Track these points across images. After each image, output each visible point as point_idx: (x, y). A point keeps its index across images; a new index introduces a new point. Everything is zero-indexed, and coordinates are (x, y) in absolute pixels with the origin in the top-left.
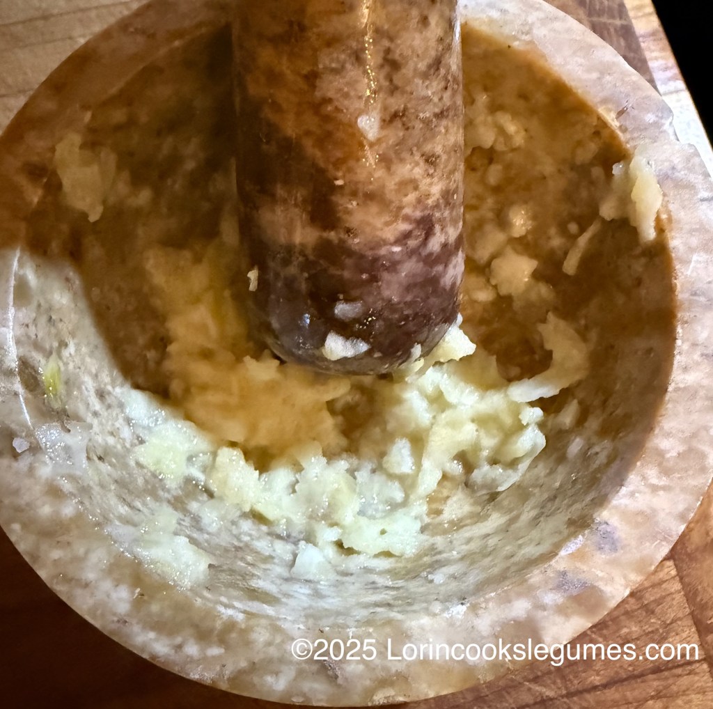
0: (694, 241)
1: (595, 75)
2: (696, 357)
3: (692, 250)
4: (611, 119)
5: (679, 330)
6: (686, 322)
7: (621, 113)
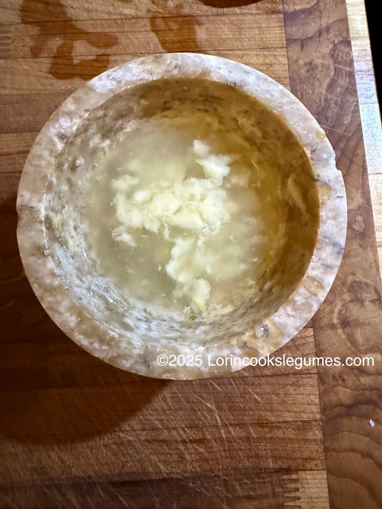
0: (330, 215)
1: (305, 132)
2: (319, 264)
3: (328, 218)
4: (308, 153)
5: (315, 252)
6: (318, 249)
7: (313, 152)
